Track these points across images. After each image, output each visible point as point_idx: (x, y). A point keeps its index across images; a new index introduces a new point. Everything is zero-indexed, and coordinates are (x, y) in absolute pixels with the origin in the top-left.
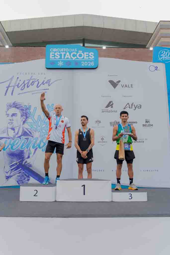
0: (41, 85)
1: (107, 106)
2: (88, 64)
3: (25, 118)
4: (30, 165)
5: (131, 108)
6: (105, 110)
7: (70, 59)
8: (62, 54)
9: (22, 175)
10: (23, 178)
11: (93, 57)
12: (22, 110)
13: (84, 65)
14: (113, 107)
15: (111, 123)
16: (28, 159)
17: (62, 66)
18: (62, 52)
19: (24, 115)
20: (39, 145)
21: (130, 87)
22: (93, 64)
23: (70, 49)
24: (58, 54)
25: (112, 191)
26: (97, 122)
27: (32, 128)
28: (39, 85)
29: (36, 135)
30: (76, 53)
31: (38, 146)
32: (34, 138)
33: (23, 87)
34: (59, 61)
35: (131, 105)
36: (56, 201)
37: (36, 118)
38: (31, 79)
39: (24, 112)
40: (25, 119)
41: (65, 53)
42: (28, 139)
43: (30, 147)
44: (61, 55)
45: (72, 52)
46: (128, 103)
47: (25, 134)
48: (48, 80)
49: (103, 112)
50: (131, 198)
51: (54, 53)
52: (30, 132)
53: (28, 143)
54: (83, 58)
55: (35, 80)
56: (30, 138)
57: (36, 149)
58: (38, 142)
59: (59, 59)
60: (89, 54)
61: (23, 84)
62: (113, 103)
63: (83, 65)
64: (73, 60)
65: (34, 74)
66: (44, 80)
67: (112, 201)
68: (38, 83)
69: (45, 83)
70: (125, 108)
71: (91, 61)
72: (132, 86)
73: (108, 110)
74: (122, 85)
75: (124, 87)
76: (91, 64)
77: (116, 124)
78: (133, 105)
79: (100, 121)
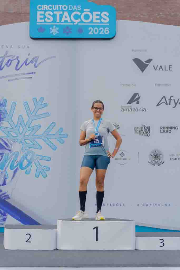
0: (22, 65)
2: (100, 31)
4: (7, 195)
5: (168, 104)
6: (126, 108)
7: (69, 23)
8: (56, 15)
11: (108, 20)
13: (92, 34)
14: (140, 102)
15: (136, 129)
16: (2, 187)
17: (56, 34)
18: (56, 11)
20: (21, 165)
21: (167, 70)
22: (107, 32)
23: (69, 6)
24: (49, 14)
25: (137, 236)
27: (8, 137)
28: (20, 66)
29: (16, 147)
30: (79, 14)
31: (18, 166)
32: (13, 153)
34: (52, 26)
35: (169, 99)
36: (57, 249)
38: (6, 57)
41: (61, 13)
42: (4, 153)
43: (6, 168)
44: (54, 16)
45: (72, 11)
46: (164, 97)
48: (33, 59)
49: (123, 110)
50: (162, 244)
51: (43, 13)
52: (6, 144)
53: (2, 159)
54: (92, 22)
55: (12, 58)
56: (6, 152)
57: (15, 172)
58: (19, 159)
59: (53, 22)
60: (100, 15)
62: (139, 96)
63: (92, 32)
64: (75, 24)
65: (11, 47)
66: (28, 57)
67: (136, 249)
68: (18, 63)
69: (29, 63)
70: (159, 104)
71: (104, 27)
72: (171, 68)
73: (132, 108)
74: (154, 66)
75: (157, 69)
76: (104, 32)
77: (144, 130)
78: (172, 99)
79: (119, 125)
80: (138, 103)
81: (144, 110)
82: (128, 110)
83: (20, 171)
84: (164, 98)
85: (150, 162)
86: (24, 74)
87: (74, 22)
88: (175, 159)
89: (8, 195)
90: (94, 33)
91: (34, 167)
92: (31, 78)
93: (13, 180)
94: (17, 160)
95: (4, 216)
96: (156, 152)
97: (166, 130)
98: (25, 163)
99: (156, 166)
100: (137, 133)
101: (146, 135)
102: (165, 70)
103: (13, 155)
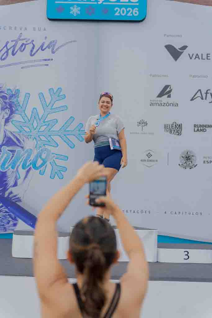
0: (37, 51)
1: (160, 95)
3: (9, 113)
4: (18, 198)
6: (155, 102)
7: (92, 2)
9: (4, 216)
10: (5, 221)
12: (4, 97)
13: (118, 15)
14: (171, 96)
15: (166, 127)
16: (13, 188)
17: (78, 15)
19: (7, 108)
20: (35, 164)
21: (205, 59)
22: (136, 13)
25: (158, 247)
26: (140, 123)
28: (35, 50)
31: (31, 166)
32: (26, 150)
33: (5, 53)
34: (72, 5)
35: (205, 93)
37: (28, 113)
38: (20, 40)
39: (7, 101)
40: (8, 115)
42: (15, 151)
43: (18, 167)
46: (200, 90)
47: (9, 142)
48: (51, 43)
49: (152, 104)
52: (18, 140)
53: (14, 158)
54: (118, 1)
55: (26, 42)
56: (18, 149)
57: (28, 172)
58: (32, 157)
61: (4, 47)
62: (171, 88)
63: (119, 13)
64: (99, 3)
65: (26, 29)
66: (44, 41)
67: (157, 262)
68: (33, 48)
69: (46, 48)
70: (194, 98)
71: (133, 7)
72: (209, 56)
73: (162, 103)
74: (189, 55)
75: (193, 58)
76: (132, 13)
77: (175, 128)
78: (209, 93)
79: (146, 122)
80: (169, 96)
81: (175, 105)
82: (157, 104)
83: (33, 171)
84: (199, 92)
85: (181, 164)
86: (40, 60)
87: (99, 1)
88: (209, 162)
89: (20, 197)
90: (120, 14)
91: (49, 167)
92: (47, 65)
93: (25, 181)
94: (30, 159)
95: (14, 220)
96: (187, 153)
97: (200, 128)
98: (40, 162)
99: (188, 169)
100: (167, 131)
101: (178, 134)
102: (202, 59)
103: (26, 152)
